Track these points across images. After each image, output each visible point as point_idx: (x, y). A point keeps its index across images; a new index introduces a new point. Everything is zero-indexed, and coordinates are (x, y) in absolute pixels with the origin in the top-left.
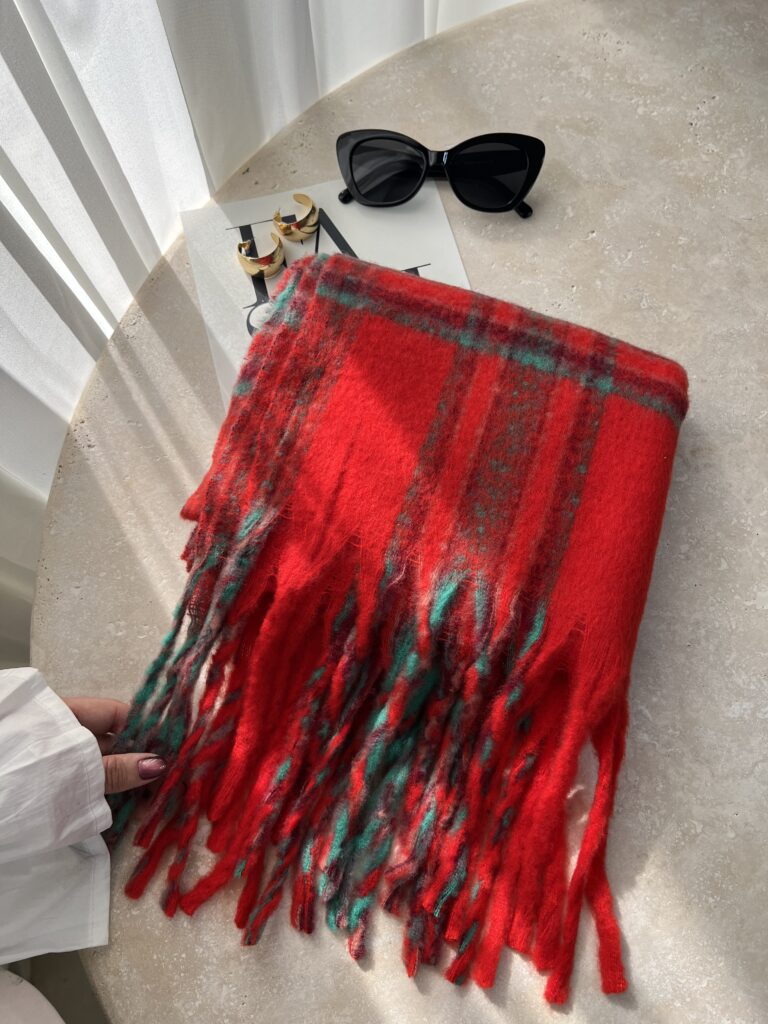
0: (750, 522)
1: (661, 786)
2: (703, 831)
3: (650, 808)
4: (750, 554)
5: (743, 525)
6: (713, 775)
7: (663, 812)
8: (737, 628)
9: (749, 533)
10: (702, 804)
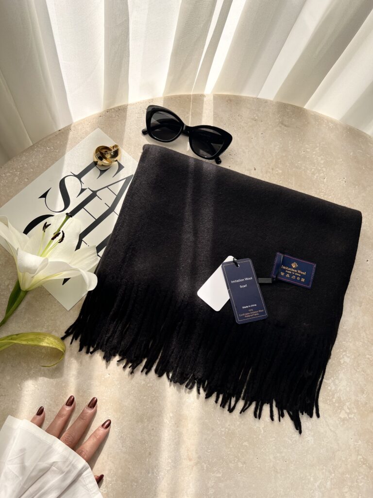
0: (223, 429)
1: (347, 475)
2: (361, 455)
3: (357, 481)
4: (239, 429)
5: (225, 433)
6: (339, 450)
7: (357, 473)
8: (274, 437)
9: (229, 430)
10: (351, 456)
